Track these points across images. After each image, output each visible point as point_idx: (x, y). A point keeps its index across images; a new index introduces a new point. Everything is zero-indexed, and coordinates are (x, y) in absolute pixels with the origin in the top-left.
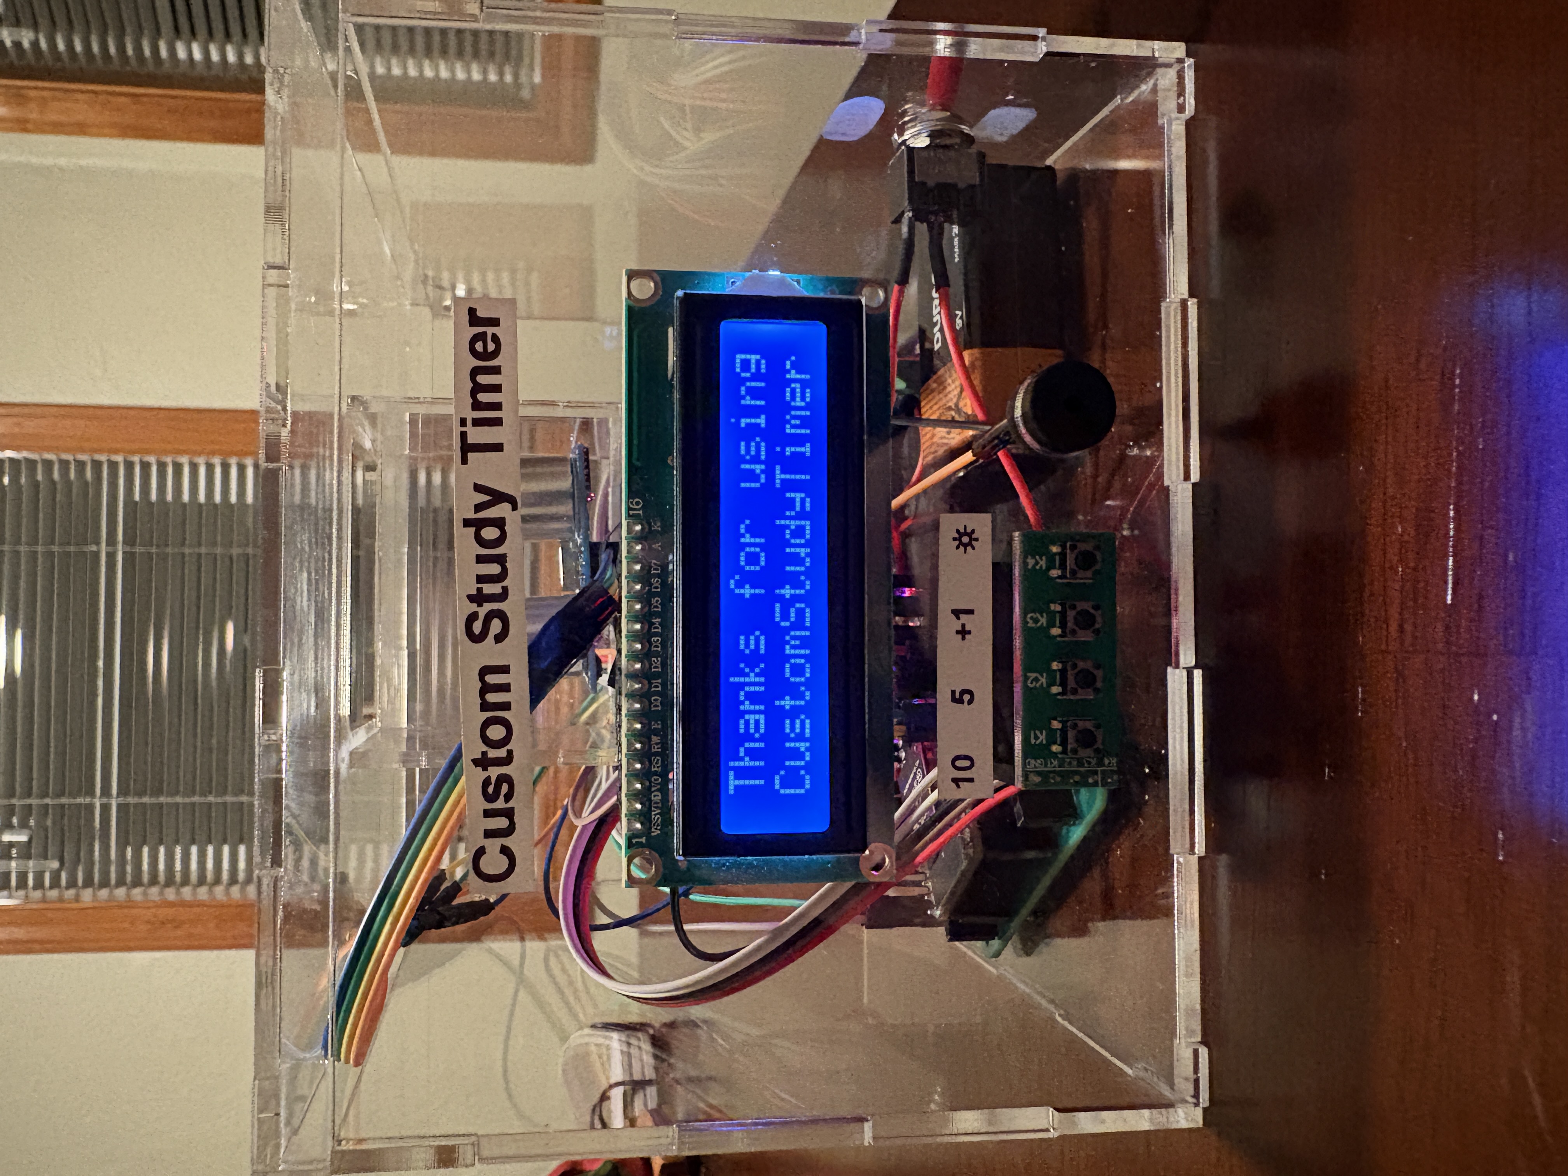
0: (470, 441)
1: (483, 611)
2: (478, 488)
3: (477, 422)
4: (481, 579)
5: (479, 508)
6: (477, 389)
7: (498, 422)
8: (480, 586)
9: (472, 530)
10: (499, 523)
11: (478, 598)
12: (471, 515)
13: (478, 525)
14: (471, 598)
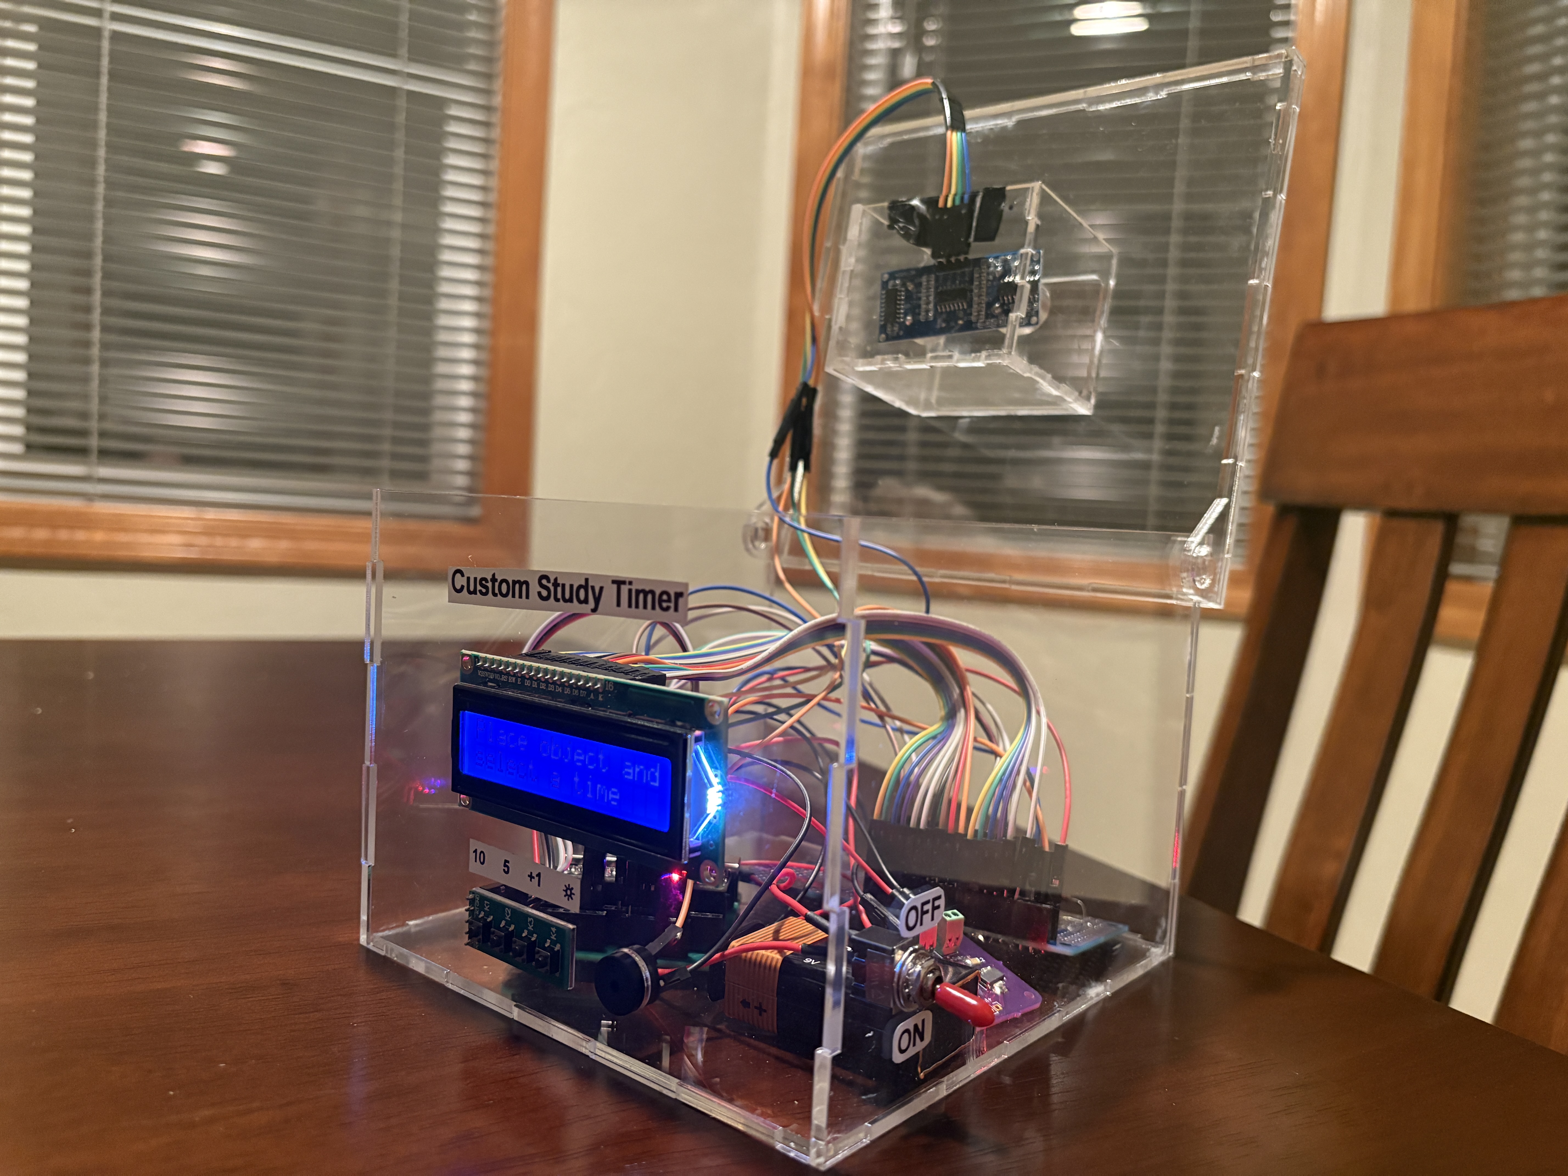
0: (623, 587)
1: (550, 585)
2: (601, 588)
3: (630, 591)
4: (564, 586)
5: (593, 588)
6: (646, 593)
7: (630, 606)
8: (561, 585)
9: (583, 583)
10: (586, 601)
11: (556, 584)
12: (590, 584)
13: (585, 587)
14: (556, 579)
